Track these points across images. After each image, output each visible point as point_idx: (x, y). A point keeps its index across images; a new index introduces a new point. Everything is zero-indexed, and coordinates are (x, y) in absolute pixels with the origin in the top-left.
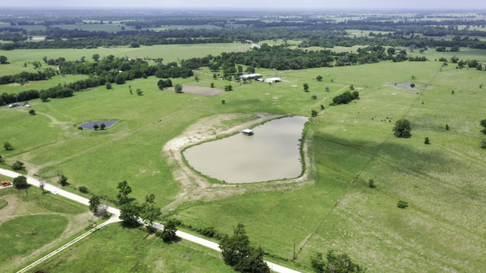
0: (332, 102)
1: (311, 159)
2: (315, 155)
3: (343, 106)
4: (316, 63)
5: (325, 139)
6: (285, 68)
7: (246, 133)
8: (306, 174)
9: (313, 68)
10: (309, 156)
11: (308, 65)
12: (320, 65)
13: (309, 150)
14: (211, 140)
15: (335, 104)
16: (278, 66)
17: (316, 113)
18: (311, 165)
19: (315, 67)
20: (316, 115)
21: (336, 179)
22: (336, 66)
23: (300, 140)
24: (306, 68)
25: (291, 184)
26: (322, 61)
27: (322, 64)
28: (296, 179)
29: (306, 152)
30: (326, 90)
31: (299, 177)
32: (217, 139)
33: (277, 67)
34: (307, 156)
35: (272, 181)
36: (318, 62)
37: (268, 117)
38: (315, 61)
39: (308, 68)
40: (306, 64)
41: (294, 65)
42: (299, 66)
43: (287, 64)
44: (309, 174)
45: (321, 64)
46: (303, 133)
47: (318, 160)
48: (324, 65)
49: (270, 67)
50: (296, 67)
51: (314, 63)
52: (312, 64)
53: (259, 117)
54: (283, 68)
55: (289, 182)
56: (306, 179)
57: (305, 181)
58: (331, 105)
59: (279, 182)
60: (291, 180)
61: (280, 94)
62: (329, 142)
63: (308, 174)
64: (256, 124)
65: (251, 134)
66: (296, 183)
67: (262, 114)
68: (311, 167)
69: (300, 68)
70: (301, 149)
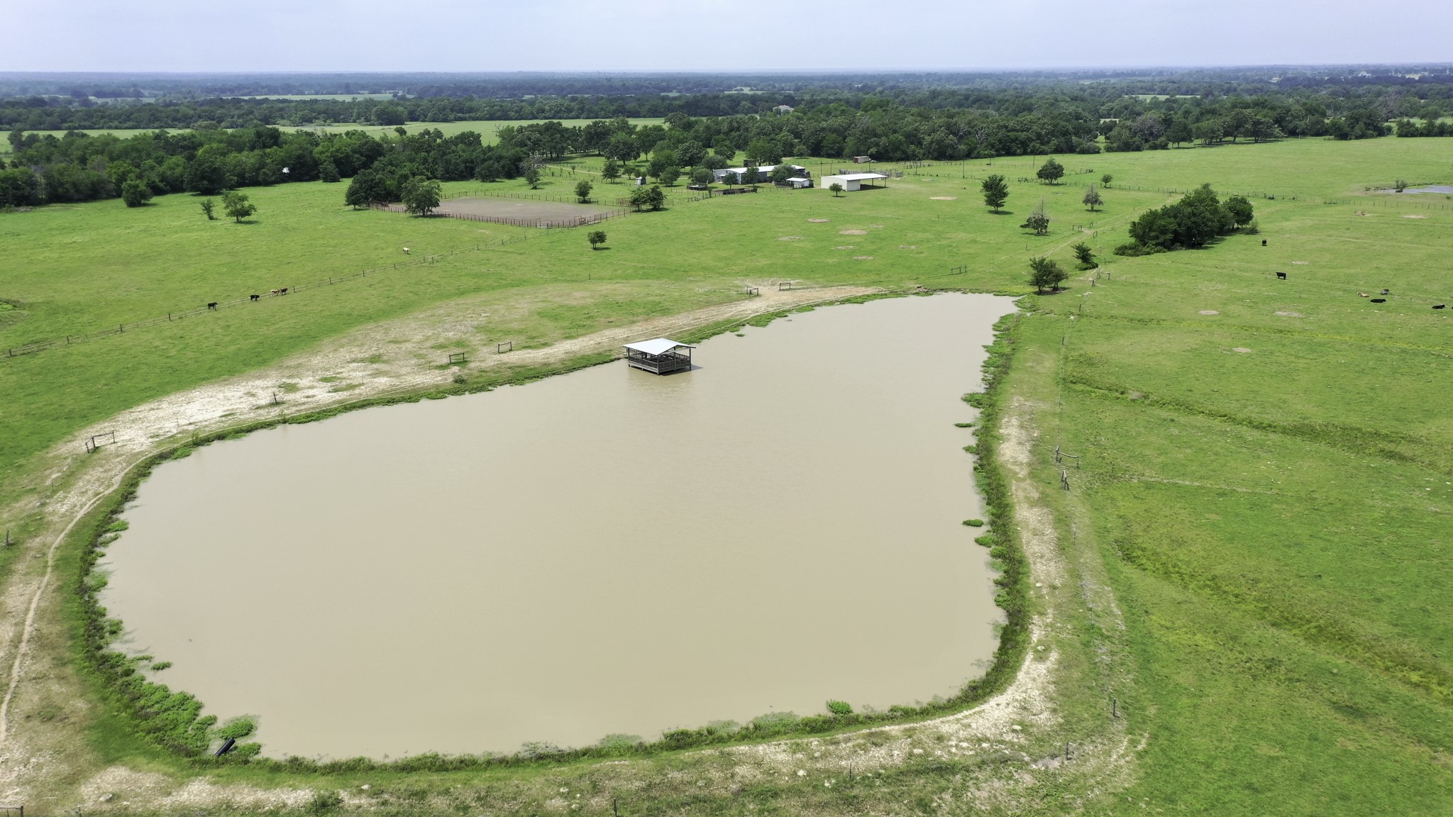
0: (1129, 240)
1: (1062, 521)
2: (1088, 494)
3: (1184, 256)
4: (1031, 140)
5: (1134, 395)
6: (904, 152)
7: (642, 361)
8: (1041, 657)
9: (1020, 155)
10: (1043, 501)
11: (998, 146)
12: (1045, 148)
13: (1042, 457)
14: (412, 396)
15: (1146, 249)
16: (877, 145)
17: (1059, 277)
18: (1075, 574)
19: (1025, 153)
20: (1055, 290)
21: (1341, 721)
22: (1109, 150)
23: (973, 400)
24: (991, 156)
25: (897, 777)
26: (1052, 133)
27: (1054, 142)
28: (945, 725)
29: (1023, 473)
30: (1089, 206)
31: (977, 693)
32: (456, 392)
33: (873, 150)
34: (1033, 504)
35: (710, 737)
36: (1039, 136)
37: (799, 293)
38: (1028, 130)
39: (999, 155)
40: (991, 140)
41: (939, 142)
42: (962, 147)
43: (913, 138)
44: (1065, 664)
45: (1048, 142)
46: (987, 365)
47: (1116, 534)
48: (1064, 146)
49: (847, 151)
50: (949, 152)
51: (1023, 135)
52: (1014, 140)
53: (751, 295)
54: (898, 154)
55: (877, 757)
56: (1044, 719)
57: (1041, 742)
58: (1122, 251)
59: (776, 753)
60: (893, 729)
61: (874, 219)
62: (1164, 414)
63: (1054, 656)
64: (728, 321)
65: (671, 365)
66: (944, 770)
67: (773, 285)
68: (1077, 595)
69: (968, 155)
70: (984, 453)
